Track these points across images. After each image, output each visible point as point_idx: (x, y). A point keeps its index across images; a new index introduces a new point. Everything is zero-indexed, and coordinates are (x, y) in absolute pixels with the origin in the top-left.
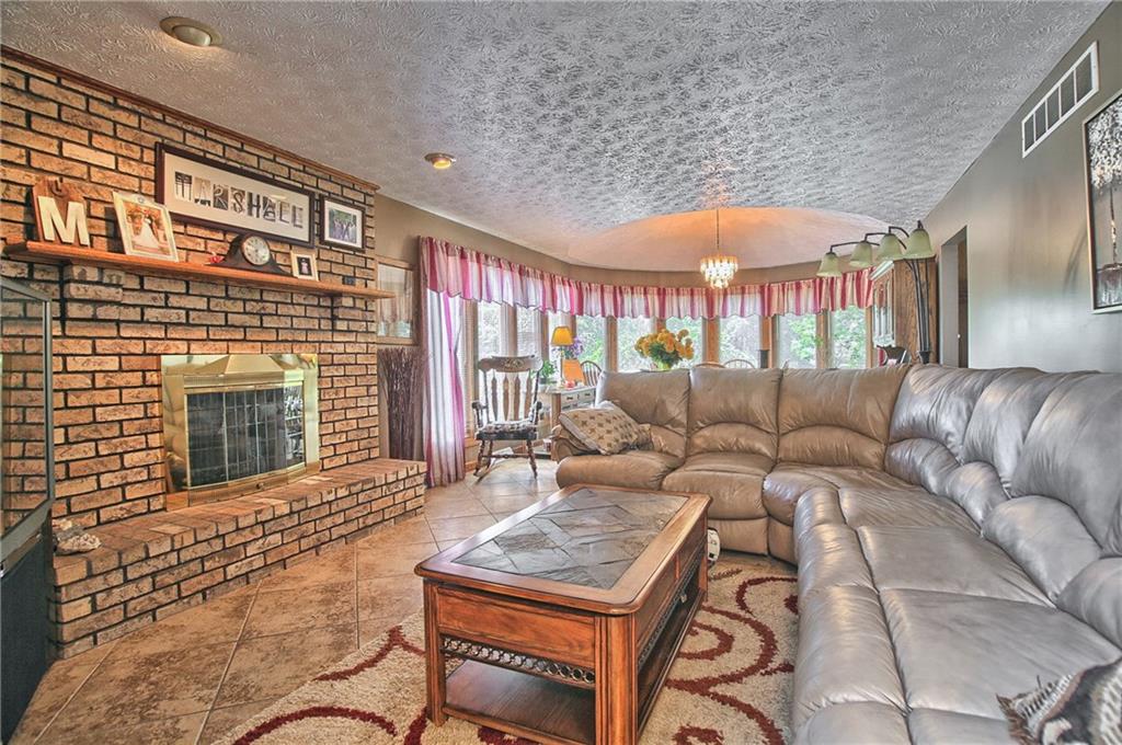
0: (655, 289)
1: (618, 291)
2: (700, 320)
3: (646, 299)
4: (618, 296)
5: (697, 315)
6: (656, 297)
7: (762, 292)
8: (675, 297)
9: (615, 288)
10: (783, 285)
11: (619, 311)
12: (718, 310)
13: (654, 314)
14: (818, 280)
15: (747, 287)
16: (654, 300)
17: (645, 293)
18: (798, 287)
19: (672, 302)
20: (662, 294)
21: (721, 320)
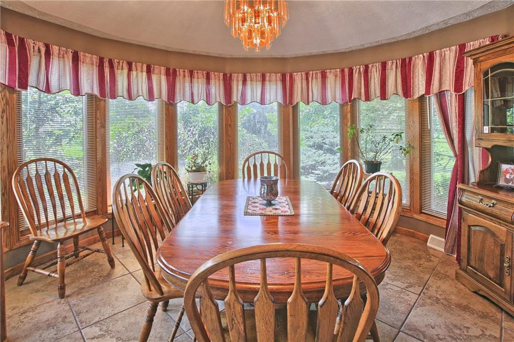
0: (163, 69)
1: (106, 64)
2: (216, 106)
3: (149, 79)
4: (107, 71)
5: (213, 100)
6: (164, 79)
7: (283, 80)
8: (188, 79)
9: (101, 61)
10: (307, 74)
11: (107, 88)
12: (236, 97)
13: (160, 97)
14: (346, 70)
15: (268, 75)
16: (160, 82)
17: (149, 71)
18: (324, 76)
19: (183, 85)
20: (171, 75)
21: (239, 106)
